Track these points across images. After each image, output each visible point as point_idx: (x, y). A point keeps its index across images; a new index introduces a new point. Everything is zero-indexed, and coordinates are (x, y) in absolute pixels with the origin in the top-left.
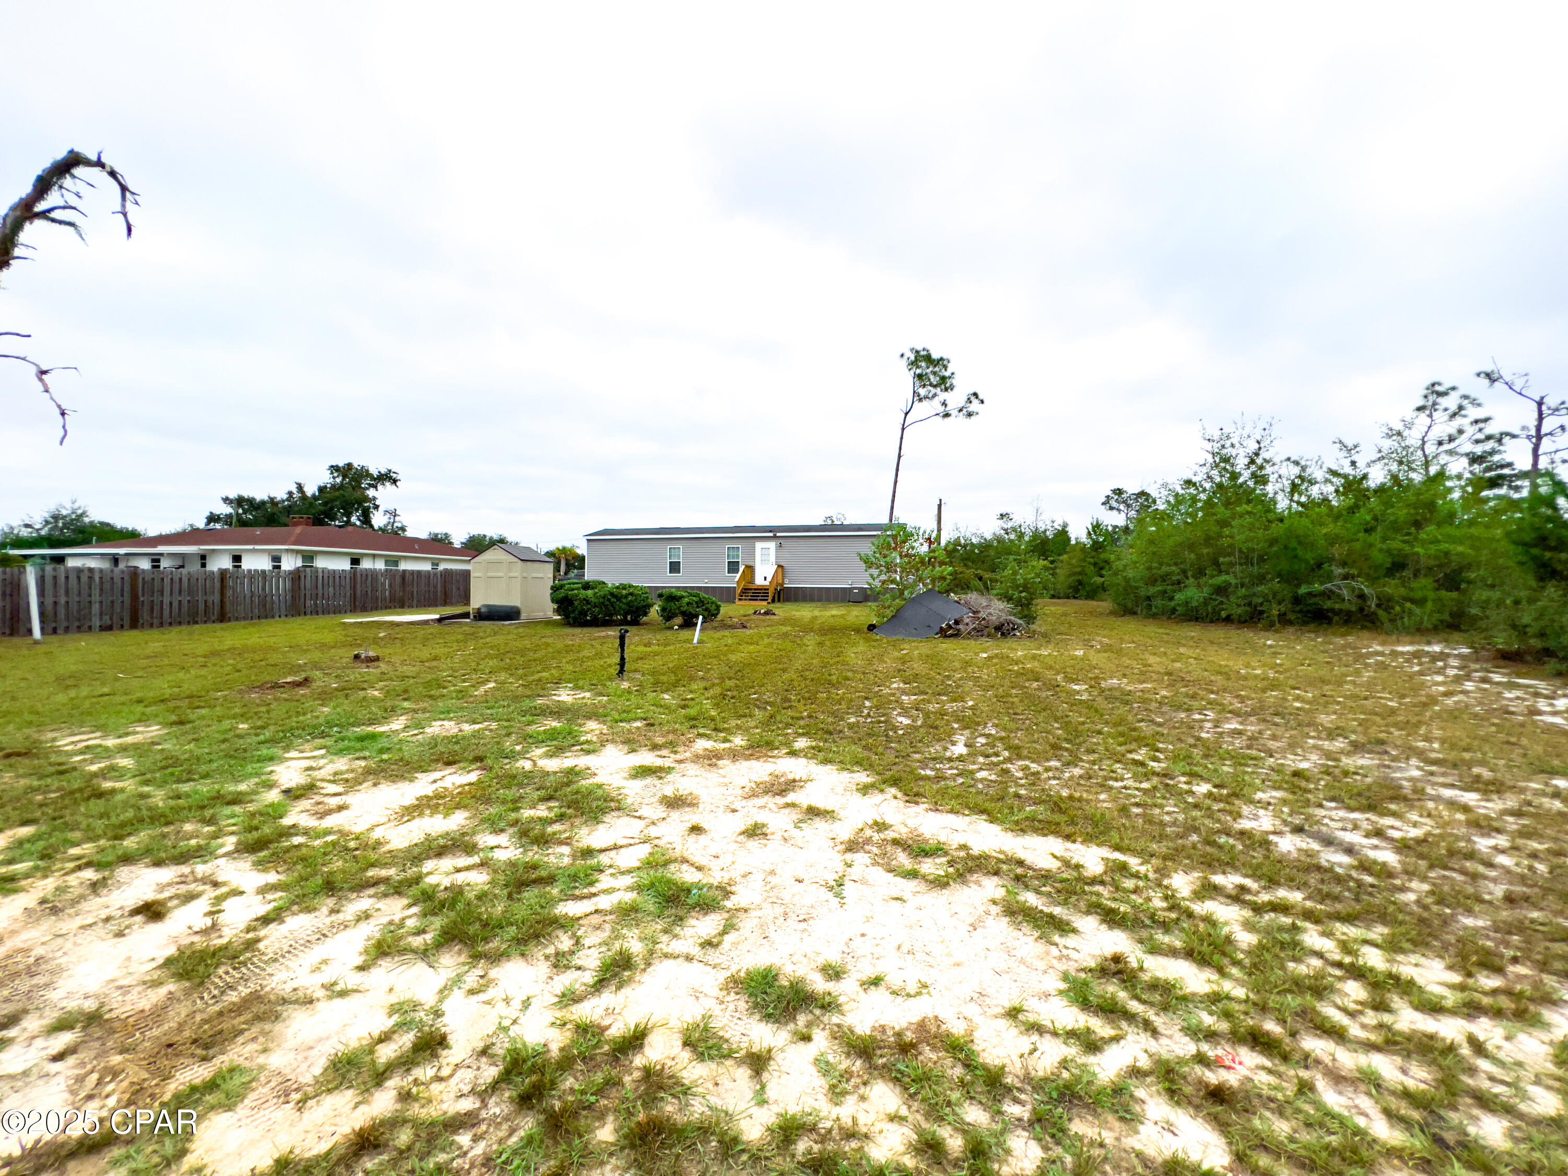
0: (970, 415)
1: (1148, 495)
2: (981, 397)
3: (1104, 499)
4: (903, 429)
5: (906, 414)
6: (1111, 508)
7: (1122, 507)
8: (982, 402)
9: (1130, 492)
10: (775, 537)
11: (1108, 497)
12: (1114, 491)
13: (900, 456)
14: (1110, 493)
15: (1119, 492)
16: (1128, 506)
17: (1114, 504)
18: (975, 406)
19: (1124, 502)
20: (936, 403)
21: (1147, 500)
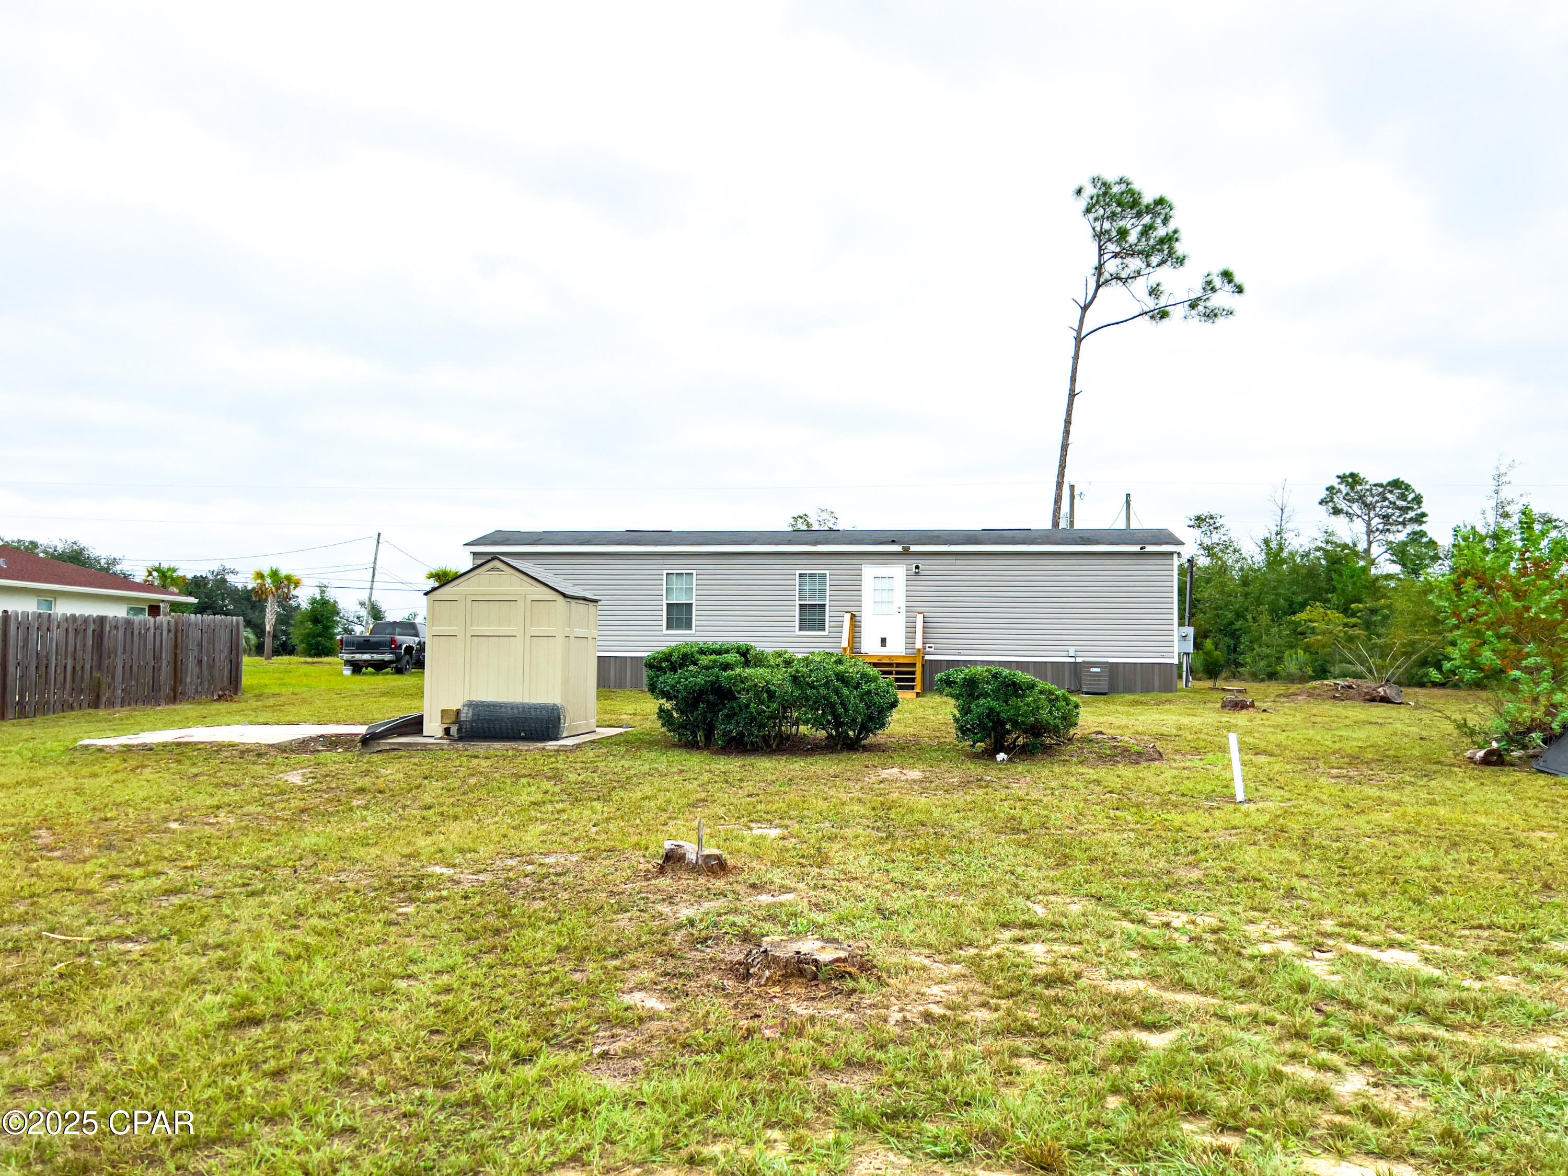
0: (1211, 315)
1: (1407, 487)
2: (1238, 279)
3: (1323, 494)
4: (1079, 340)
5: (1085, 309)
6: (1337, 511)
7: (1356, 508)
8: (1240, 290)
9: (1372, 481)
10: (906, 553)
11: (1330, 489)
12: (1342, 478)
13: (1072, 395)
14: (1335, 482)
15: (1352, 480)
16: (1369, 507)
17: (1342, 504)
18: (1223, 298)
19: (1361, 499)
20: (1140, 286)
21: (1403, 497)
